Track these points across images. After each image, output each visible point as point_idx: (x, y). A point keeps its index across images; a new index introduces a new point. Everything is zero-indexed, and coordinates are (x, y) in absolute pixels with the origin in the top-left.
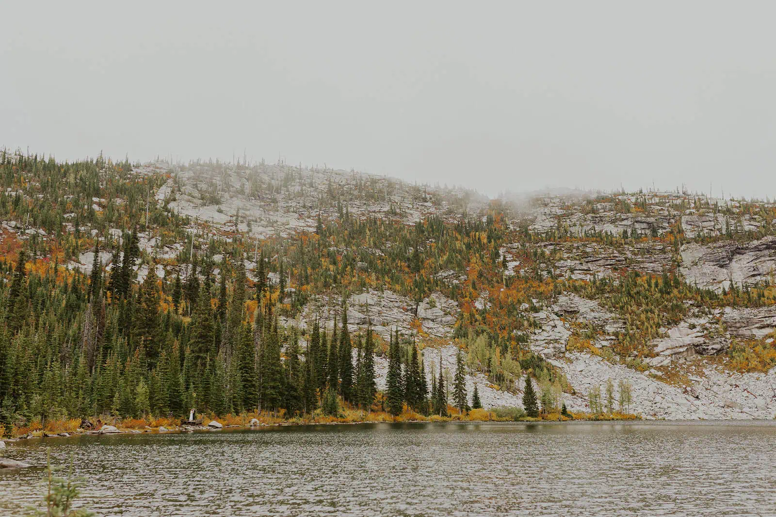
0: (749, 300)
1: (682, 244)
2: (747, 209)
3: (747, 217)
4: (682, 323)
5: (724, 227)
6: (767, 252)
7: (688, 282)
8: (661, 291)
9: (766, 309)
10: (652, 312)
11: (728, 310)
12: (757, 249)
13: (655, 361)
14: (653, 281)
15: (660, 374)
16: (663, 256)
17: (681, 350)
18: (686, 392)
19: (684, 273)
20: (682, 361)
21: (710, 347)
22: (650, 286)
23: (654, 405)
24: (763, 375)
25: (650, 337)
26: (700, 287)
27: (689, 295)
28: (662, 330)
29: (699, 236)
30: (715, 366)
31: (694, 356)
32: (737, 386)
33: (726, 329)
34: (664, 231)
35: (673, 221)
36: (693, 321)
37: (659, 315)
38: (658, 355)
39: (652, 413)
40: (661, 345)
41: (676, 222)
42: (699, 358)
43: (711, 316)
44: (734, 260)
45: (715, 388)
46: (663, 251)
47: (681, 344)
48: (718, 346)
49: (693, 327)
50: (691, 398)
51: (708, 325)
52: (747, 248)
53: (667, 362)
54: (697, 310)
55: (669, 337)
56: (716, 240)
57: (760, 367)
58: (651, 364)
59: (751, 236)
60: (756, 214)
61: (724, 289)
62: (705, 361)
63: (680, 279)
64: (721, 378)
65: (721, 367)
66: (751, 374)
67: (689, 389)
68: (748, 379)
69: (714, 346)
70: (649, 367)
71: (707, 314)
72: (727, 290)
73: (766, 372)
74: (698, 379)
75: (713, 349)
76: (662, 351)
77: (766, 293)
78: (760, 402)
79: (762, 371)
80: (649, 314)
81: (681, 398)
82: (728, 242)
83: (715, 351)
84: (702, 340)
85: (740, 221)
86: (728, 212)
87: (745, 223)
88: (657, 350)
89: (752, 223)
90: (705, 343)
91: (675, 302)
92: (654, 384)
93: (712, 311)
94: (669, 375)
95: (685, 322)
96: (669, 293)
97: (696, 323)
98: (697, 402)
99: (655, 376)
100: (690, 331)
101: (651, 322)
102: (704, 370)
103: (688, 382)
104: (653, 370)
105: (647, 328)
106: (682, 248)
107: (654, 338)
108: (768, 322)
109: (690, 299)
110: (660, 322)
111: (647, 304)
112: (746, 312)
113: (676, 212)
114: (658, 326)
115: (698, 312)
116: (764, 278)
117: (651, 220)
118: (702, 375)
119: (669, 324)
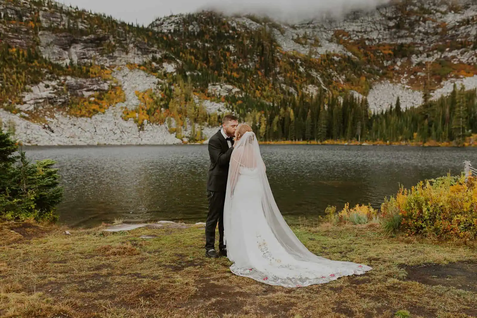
0: (82, 73)
1: (40, 30)
2: (80, 14)
3: (80, 20)
4: (41, 84)
5: (67, 24)
6: (90, 45)
7: (44, 56)
8: (26, 60)
9: (90, 80)
10: (21, 74)
11: (69, 78)
12: (85, 42)
13: (24, 107)
14: (21, 52)
15: (27, 115)
16: (27, 36)
17: (41, 101)
18: (45, 128)
19: (42, 50)
20: (41, 108)
21: (58, 100)
22: (19, 55)
23: (28, 136)
24: (89, 119)
25: (20, 91)
26: (52, 61)
27: (45, 65)
28: (28, 87)
29: (51, 26)
30: (61, 112)
31: (49, 105)
32: (75, 125)
33: (67, 90)
34: (27, 19)
35: (33, 13)
36: (47, 82)
37: (25, 77)
38: (25, 103)
39: (27, 141)
40: (27, 97)
41: (35, 13)
42: (51, 106)
43: (58, 81)
44: (72, 47)
45: (62, 126)
46: (27, 32)
47: (40, 97)
48: (63, 100)
49: (47, 86)
50: (48, 131)
51: (57, 86)
52: (80, 40)
53: (31, 108)
54: (50, 76)
55: (32, 91)
56: (61, 31)
57: (87, 114)
58: (21, 109)
59: (82, 32)
60: (85, 19)
61: (67, 64)
62: (55, 109)
63: (39, 54)
64: (65, 120)
65: (65, 113)
66: (82, 118)
67: (47, 126)
68: (81, 121)
69: (61, 100)
70: (20, 111)
71: (56, 79)
72: (68, 65)
73: (91, 118)
74: (52, 120)
75: (60, 102)
76: (29, 101)
77: (91, 70)
78: (88, 134)
79: (88, 117)
80: (19, 75)
81: (43, 132)
82: (68, 34)
83: (61, 103)
84: (53, 95)
85: (76, 22)
86: (68, 14)
87: (79, 24)
88: (24, 100)
89: (83, 25)
90: (55, 97)
91: (36, 69)
92: (24, 123)
93: (60, 77)
94: (33, 116)
95: (43, 83)
96: (32, 62)
97: (50, 85)
98: (52, 134)
99: (24, 117)
100: (45, 89)
101: (20, 81)
102: (55, 115)
103: (45, 121)
104: (23, 114)
105: (18, 85)
106: (40, 33)
107: (22, 91)
108: (92, 88)
109: (45, 68)
110: (26, 81)
111: (17, 68)
112: (80, 80)
113: (35, 7)
114: (25, 84)
115: (51, 77)
116: (89, 61)
117: (18, 9)
118: (53, 117)
119: (32, 83)
